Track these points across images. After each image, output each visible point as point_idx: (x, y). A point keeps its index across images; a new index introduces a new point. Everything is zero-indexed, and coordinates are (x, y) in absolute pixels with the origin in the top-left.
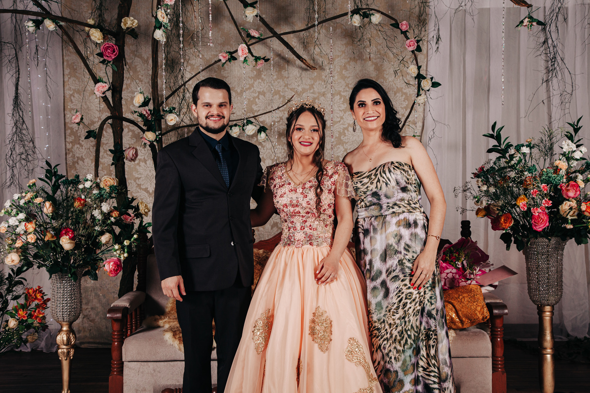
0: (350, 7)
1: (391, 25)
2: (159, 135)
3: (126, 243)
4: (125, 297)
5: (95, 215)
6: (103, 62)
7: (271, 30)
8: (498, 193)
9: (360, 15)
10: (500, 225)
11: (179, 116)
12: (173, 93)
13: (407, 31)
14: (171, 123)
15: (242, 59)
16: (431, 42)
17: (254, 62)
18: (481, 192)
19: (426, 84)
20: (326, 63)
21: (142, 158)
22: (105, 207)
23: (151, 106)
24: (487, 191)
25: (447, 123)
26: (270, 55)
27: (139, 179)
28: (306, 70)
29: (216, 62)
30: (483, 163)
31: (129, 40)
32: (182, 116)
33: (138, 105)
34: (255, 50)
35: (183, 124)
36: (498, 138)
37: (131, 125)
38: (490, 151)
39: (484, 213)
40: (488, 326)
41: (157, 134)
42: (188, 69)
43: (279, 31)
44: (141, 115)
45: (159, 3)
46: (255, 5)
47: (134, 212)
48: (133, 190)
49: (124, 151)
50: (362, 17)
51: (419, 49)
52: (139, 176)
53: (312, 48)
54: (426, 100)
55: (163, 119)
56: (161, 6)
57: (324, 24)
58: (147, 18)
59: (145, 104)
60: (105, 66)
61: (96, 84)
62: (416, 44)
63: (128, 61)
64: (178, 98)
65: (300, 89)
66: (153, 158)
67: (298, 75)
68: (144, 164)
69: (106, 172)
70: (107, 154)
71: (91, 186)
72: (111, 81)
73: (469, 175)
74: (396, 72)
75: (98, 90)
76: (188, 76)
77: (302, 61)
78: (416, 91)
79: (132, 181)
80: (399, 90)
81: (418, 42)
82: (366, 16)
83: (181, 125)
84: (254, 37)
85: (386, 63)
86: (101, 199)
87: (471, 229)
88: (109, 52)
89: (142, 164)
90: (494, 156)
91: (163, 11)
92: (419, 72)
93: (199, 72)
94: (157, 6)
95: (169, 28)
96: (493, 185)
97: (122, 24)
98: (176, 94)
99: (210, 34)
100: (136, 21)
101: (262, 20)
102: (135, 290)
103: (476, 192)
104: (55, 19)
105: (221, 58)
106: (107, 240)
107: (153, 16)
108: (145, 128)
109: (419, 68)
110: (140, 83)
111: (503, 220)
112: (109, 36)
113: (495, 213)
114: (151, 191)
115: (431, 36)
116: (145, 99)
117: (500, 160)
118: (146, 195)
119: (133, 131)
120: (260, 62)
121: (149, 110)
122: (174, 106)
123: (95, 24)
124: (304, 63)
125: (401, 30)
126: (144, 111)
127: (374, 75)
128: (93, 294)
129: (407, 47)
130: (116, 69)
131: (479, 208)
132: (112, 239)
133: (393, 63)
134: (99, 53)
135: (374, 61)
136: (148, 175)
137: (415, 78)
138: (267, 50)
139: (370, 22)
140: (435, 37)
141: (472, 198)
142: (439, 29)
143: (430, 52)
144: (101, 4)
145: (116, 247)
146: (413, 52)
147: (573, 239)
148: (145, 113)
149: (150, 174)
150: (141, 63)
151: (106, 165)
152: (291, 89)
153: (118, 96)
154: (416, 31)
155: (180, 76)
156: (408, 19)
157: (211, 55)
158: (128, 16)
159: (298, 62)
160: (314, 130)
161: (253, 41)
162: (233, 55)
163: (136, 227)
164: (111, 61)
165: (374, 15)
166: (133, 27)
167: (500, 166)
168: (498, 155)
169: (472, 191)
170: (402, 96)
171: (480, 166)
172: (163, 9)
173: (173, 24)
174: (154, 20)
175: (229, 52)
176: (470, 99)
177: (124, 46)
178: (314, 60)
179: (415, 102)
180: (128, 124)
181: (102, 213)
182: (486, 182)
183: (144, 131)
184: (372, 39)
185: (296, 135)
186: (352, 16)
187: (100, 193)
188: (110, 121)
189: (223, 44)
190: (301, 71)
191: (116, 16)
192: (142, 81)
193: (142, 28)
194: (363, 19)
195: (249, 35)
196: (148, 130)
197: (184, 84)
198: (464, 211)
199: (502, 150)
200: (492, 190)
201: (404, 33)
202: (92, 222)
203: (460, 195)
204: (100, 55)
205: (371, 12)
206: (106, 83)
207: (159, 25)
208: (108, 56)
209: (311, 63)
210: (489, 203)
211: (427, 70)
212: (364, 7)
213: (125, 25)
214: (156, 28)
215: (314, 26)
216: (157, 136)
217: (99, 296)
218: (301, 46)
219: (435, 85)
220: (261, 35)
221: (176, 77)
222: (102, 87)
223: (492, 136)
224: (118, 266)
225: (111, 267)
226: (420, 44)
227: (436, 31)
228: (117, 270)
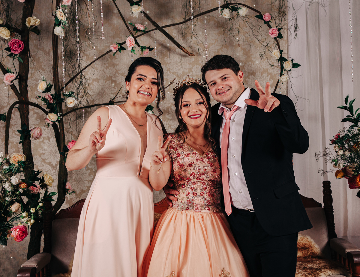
0: (220, 2)
1: (256, 16)
2: (60, 116)
3: (32, 210)
4: (32, 259)
5: (6, 188)
6: (11, 55)
7: (154, 23)
8: (353, 156)
9: (229, 9)
10: (356, 184)
11: (77, 99)
12: (72, 80)
13: (269, 21)
14: (71, 105)
15: (130, 49)
16: (291, 30)
17: (141, 51)
18: (339, 156)
19: (288, 65)
20: (202, 50)
21: (46, 136)
22: (15, 180)
23: (53, 91)
24: (343, 155)
25: (307, 98)
26: (154, 45)
27: (43, 154)
28: (185, 56)
29: (108, 52)
30: (339, 131)
31: (33, 36)
32: (79, 99)
33: (41, 91)
34: (141, 41)
35: (80, 106)
36: (351, 109)
37: (36, 108)
38: (344, 121)
39: (342, 174)
40: (350, 273)
41: (59, 115)
42: (84, 58)
43: (161, 25)
44: (44, 100)
45: (58, 4)
46: (140, 3)
47: (40, 183)
48: (38, 164)
49: (31, 131)
50: (231, 11)
51: (280, 36)
52: (44, 152)
53: (190, 38)
54: (288, 78)
55: (64, 102)
56: (59, 6)
57: (199, 17)
58: (48, 17)
59: (48, 90)
60: (12, 59)
61: (4, 74)
62: (278, 32)
63: (32, 54)
64: (76, 84)
65: (180, 73)
66: (55, 135)
67: (179, 61)
68: (47, 141)
69: (14, 150)
70: (16, 134)
71: (2, 163)
72: (18, 71)
73: (328, 142)
74: (261, 56)
75: (7, 80)
76: (84, 65)
77: (182, 49)
78: (280, 71)
79: (38, 157)
80: (265, 71)
81: (279, 30)
82: (234, 9)
83: (79, 107)
84: (139, 30)
85: (252, 48)
86: (11, 173)
87: (331, 188)
88: (15, 47)
89: (46, 141)
90: (348, 124)
91: (61, 11)
92: (281, 55)
93: (94, 61)
94: (56, 7)
95: (67, 25)
96: (348, 149)
97: (27, 22)
98: (74, 80)
99: (102, 29)
100: (38, 20)
101: (146, 15)
102: (41, 251)
103: (333, 156)
105: (112, 48)
106: (17, 208)
107: (53, 15)
108: (48, 110)
109: (281, 52)
110: (43, 72)
111: (358, 180)
112: (16, 33)
113: (351, 174)
114: (54, 165)
115: (290, 25)
116: (47, 86)
117: (353, 129)
118: (50, 168)
119: (38, 113)
120: (145, 51)
121: (51, 95)
122: (73, 91)
123: (3, 23)
124: (183, 51)
125: (265, 21)
126: (47, 96)
127: (243, 59)
128: (5, 257)
129: (270, 35)
130: (22, 61)
131: (338, 170)
132: (20, 208)
133: (258, 49)
134: (7, 48)
135: (243, 47)
136: (51, 150)
137: (278, 60)
138: (151, 41)
139: (238, 15)
140: (293, 25)
141: (331, 161)
142: (296, 19)
143: (290, 38)
144: (8, 6)
145: (24, 214)
146: (275, 38)
148: (47, 97)
149: (53, 150)
150: (43, 54)
151: (15, 143)
152: (173, 73)
153: (24, 84)
154: (278, 21)
155: (77, 65)
156: (270, 11)
157: (104, 46)
158: (31, 16)
159: (178, 50)
160: (200, 103)
161: (139, 33)
162: (123, 46)
163: (42, 196)
164: (17, 55)
165: (241, 8)
166: (36, 25)
167: (353, 133)
168: (352, 124)
169: (331, 156)
170: (268, 76)
171: (336, 134)
172: (61, 9)
173: (70, 21)
174: (54, 18)
175: (119, 44)
176: (326, 77)
177: (28, 41)
178: (191, 48)
179: (278, 81)
180: (33, 107)
181: (12, 185)
182: (342, 147)
183: (47, 113)
184: (240, 28)
186: (223, 10)
187: (10, 168)
188: (18, 106)
189: (114, 37)
190: (180, 57)
191: (21, 17)
192: (44, 70)
193: (44, 26)
194: (232, 12)
195: (135, 29)
196: (51, 112)
197: (81, 72)
198: (325, 172)
199: (354, 119)
200: (348, 154)
201: (268, 23)
202: (3, 194)
203: (321, 159)
204: (8, 49)
205: (238, 6)
206: (13, 73)
207: (58, 23)
208: (15, 51)
209: (189, 50)
210: (346, 165)
211: (288, 54)
212: (233, 2)
213: (29, 23)
214: (55, 25)
215: (190, 19)
216: (58, 117)
217: (10, 258)
218: (180, 36)
219: (296, 66)
220: (146, 28)
221: (74, 66)
222: (10, 77)
223: (345, 108)
224: (23, 232)
225: (17, 233)
226: (281, 31)
227: (294, 20)
228: (22, 236)
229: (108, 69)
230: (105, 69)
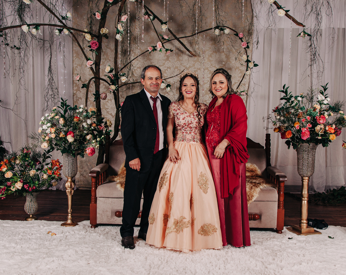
0: (214, 25)
1: (235, 34)
2: (117, 87)
3: (98, 139)
4: (98, 166)
5: (84, 125)
6: (91, 50)
7: (174, 36)
8: (285, 120)
9: (219, 29)
10: (285, 136)
11: (127, 78)
12: (125, 66)
13: (242, 38)
14: (123, 81)
15: (159, 49)
16: (254, 44)
17: (165, 52)
18: (277, 119)
19: (251, 65)
20: (201, 53)
21: (110, 98)
22: (89, 122)
23: (114, 73)
24: (280, 119)
25: (260, 85)
26: (173, 49)
27: (108, 109)
28: (191, 56)
29: (146, 51)
30: (278, 105)
31: (104, 40)
32: (129, 78)
33: (107, 72)
34: (166, 46)
35: (129, 82)
36: (286, 92)
37: (105, 82)
38: (282, 99)
39: (277, 130)
40: (277, 186)
41: (116, 86)
42: (133, 55)
43: (178, 37)
44: (109, 77)
45: (119, 21)
46: (167, 23)
47: (104, 125)
48: (104, 113)
49: (100, 94)
50: (220, 30)
51: (248, 47)
52: (108, 108)
53: (195, 46)
54: (251, 73)
55: (120, 79)
56: (119, 22)
57: (201, 34)
58: (114, 29)
59: (111, 71)
60: (92, 52)
61: (87, 61)
62: (247, 45)
63: (104, 51)
64: (127, 69)
65: (188, 66)
66: (114, 98)
67: (187, 59)
68: (110, 101)
70: (93, 96)
71: (82, 111)
72: (95, 60)
73: (271, 111)
74: (236, 59)
75: (89, 64)
76: (132, 58)
77: (189, 52)
78: (246, 68)
79: (105, 110)
80: (238, 68)
81: (247, 43)
82: (222, 30)
84: (165, 39)
85: (231, 54)
86: (87, 117)
87: (270, 138)
88: (94, 45)
89: (109, 101)
90: (284, 101)
91: (120, 25)
92: (248, 59)
93: (138, 56)
94: (118, 22)
95: (123, 34)
96: (282, 116)
97: (101, 31)
98: (126, 67)
99: (143, 36)
100: (108, 30)
101: (169, 30)
102: (104, 163)
103: (274, 119)
104: (69, 29)
105: (149, 49)
106: (90, 138)
107: (116, 27)
108: (111, 84)
109: (248, 56)
110: (109, 61)
111: (287, 134)
112: (95, 38)
113: (283, 130)
114: (113, 115)
115: (254, 41)
116: (111, 69)
117: (287, 104)
118: (111, 117)
119: (105, 85)
120: (168, 52)
121: (113, 75)
122: (125, 73)
123: (88, 31)
124: (190, 53)
125: (239, 37)
126: (111, 75)
127: (225, 60)
128: (85, 164)
129: (242, 46)
130: (97, 54)
131: (275, 128)
132: (92, 138)
133: (235, 54)
134: (89, 46)
135: (225, 53)
136: (112, 107)
137: (246, 62)
138: (172, 46)
139: (224, 33)
140: (256, 41)
141: (272, 122)
142: (258, 37)
143: (253, 49)
144: (91, 22)
145: (94, 141)
146: (245, 48)
147: (321, 144)
148: (111, 76)
149: (113, 107)
150: (110, 51)
151: (92, 101)
152: (184, 66)
153: (98, 67)
154: (247, 39)
155: (129, 58)
156: (243, 32)
157: (145, 48)
158: (104, 28)
159: (187, 52)
160: (193, 86)
161: (165, 41)
162: (155, 48)
163: (104, 132)
164: (95, 50)
165: (226, 29)
166: (106, 33)
167: (286, 106)
168: (286, 101)
169: (272, 119)
170: (239, 71)
171: (277, 106)
172: (120, 24)
173: (126, 32)
174: (116, 29)
175: (153, 46)
176: (272, 73)
177: (101, 42)
178: (195, 51)
179: (245, 74)
180: (103, 81)
181: (87, 124)
182: (279, 114)
184: (224, 41)
185: (184, 88)
186: (215, 29)
187: (87, 114)
188: (94, 79)
189: (151, 43)
190: (188, 57)
191: (98, 28)
192: (110, 61)
193: (111, 34)
194: (220, 31)
195: (163, 38)
196: (112, 85)
197: (130, 62)
198: (267, 129)
199: (288, 98)
200: (282, 118)
201: (241, 39)
202: (83, 129)
203: (266, 121)
204: (90, 47)
205: (224, 28)
206: (92, 61)
207: (118, 32)
208: (93, 47)
209: (194, 53)
210: (280, 125)
211: (251, 58)
212: (221, 25)
213: (102, 32)
214: (117, 33)
215: (195, 34)
216: (116, 87)
217: (88, 165)
218: (189, 44)
219: (256, 65)
220: (169, 38)
221: (127, 58)
222: (90, 63)
223: (283, 91)
224: (93, 151)
225: (89, 151)
226: (249, 44)
227: (257, 38)
228: (92, 153)
229: (146, 62)
230: (145, 62)
